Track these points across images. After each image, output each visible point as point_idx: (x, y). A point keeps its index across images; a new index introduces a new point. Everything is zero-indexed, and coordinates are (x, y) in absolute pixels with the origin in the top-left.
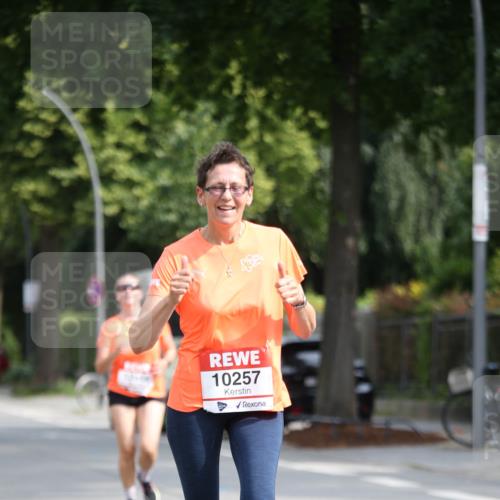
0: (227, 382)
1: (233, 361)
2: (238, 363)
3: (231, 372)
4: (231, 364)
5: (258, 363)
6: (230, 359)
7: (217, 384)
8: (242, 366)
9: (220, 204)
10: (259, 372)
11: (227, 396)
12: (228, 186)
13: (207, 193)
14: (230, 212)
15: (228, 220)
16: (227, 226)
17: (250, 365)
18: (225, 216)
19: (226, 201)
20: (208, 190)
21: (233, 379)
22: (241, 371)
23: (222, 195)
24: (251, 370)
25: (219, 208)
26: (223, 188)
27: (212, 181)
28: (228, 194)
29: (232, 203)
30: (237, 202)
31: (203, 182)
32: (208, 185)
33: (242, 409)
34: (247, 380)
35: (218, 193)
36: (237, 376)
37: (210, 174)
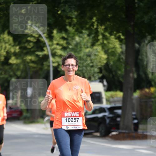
0: (69, 121)
1: (71, 115)
2: (73, 116)
3: (71, 118)
4: (71, 116)
5: (78, 116)
6: (70, 114)
7: (66, 121)
8: (74, 117)
9: (68, 70)
10: (78, 119)
11: (69, 125)
12: (71, 65)
13: (65, 67)
14: (71, 72)
15: (71, 74)
16: (70, 76)
17: (76, 117)
18: (70, 73)
19: (70, 69)
20: (65, 66)
21: (71, 120)
22: (73, 118)
23: (69, 67)
24: (76, 118)
25: (68, 71)
26: (69, 65)
27: (66, 63)
28: (71, 67)
29: (72, 70)
30: (73, 69)
31: (63, 64)
32: (65, 64)
33: (73, 129)
34: (75, 121)
35: (68, 67)
36: (72, 119)
37: (66, 61)
